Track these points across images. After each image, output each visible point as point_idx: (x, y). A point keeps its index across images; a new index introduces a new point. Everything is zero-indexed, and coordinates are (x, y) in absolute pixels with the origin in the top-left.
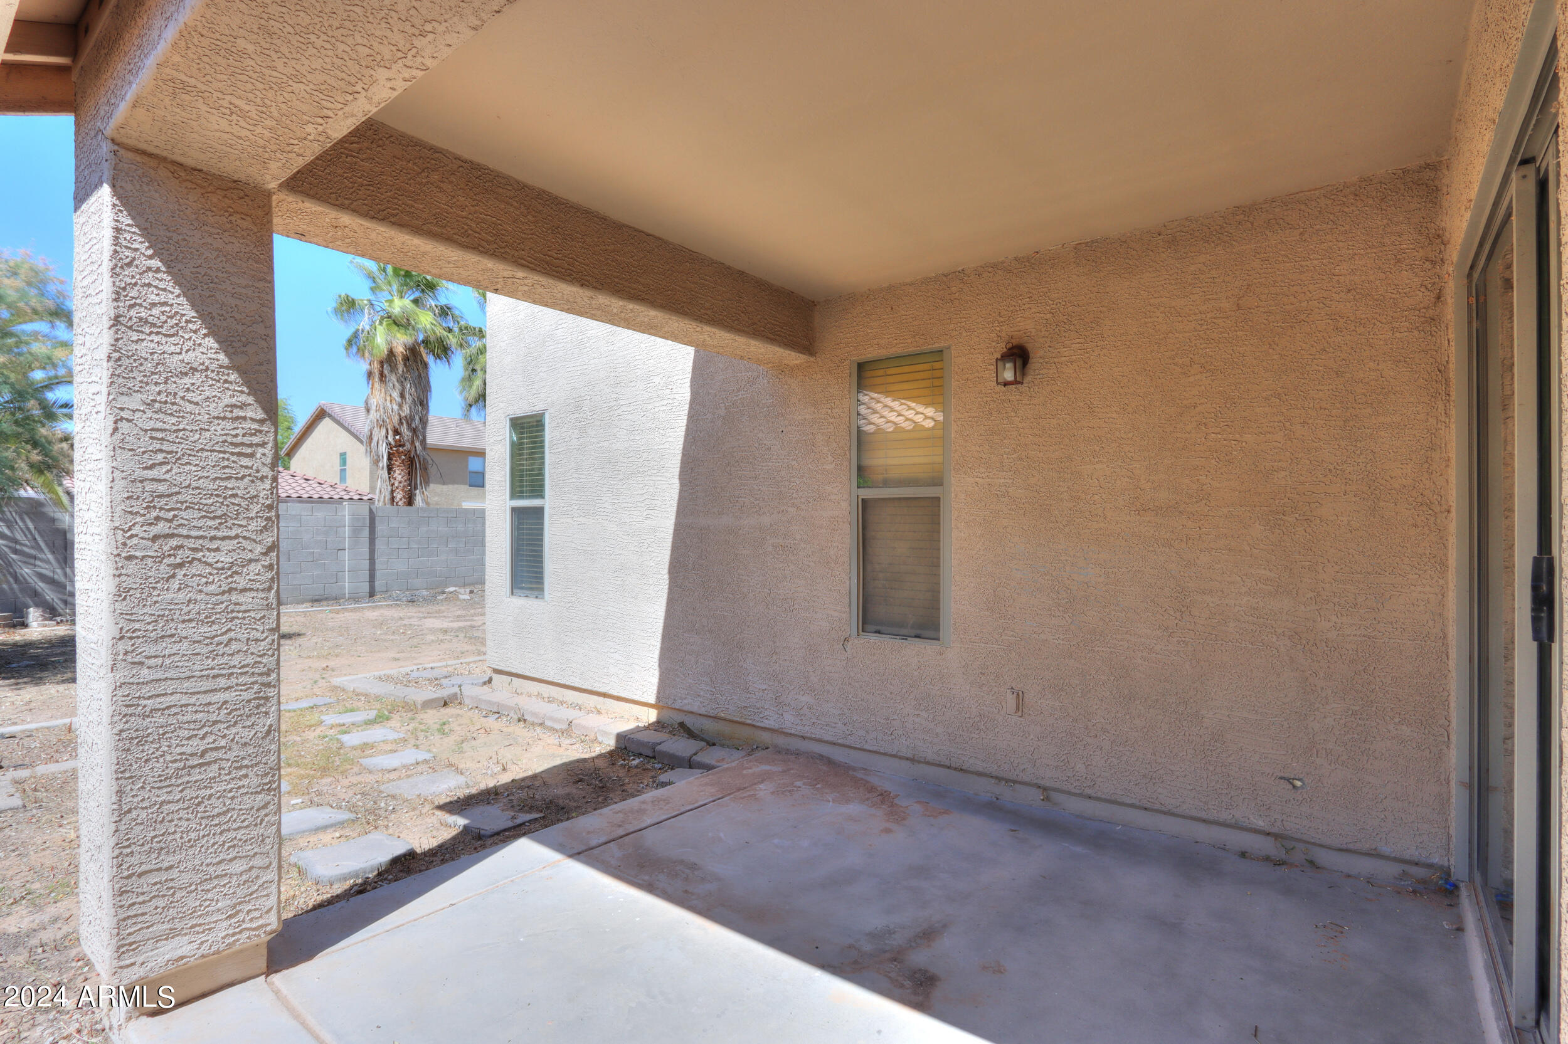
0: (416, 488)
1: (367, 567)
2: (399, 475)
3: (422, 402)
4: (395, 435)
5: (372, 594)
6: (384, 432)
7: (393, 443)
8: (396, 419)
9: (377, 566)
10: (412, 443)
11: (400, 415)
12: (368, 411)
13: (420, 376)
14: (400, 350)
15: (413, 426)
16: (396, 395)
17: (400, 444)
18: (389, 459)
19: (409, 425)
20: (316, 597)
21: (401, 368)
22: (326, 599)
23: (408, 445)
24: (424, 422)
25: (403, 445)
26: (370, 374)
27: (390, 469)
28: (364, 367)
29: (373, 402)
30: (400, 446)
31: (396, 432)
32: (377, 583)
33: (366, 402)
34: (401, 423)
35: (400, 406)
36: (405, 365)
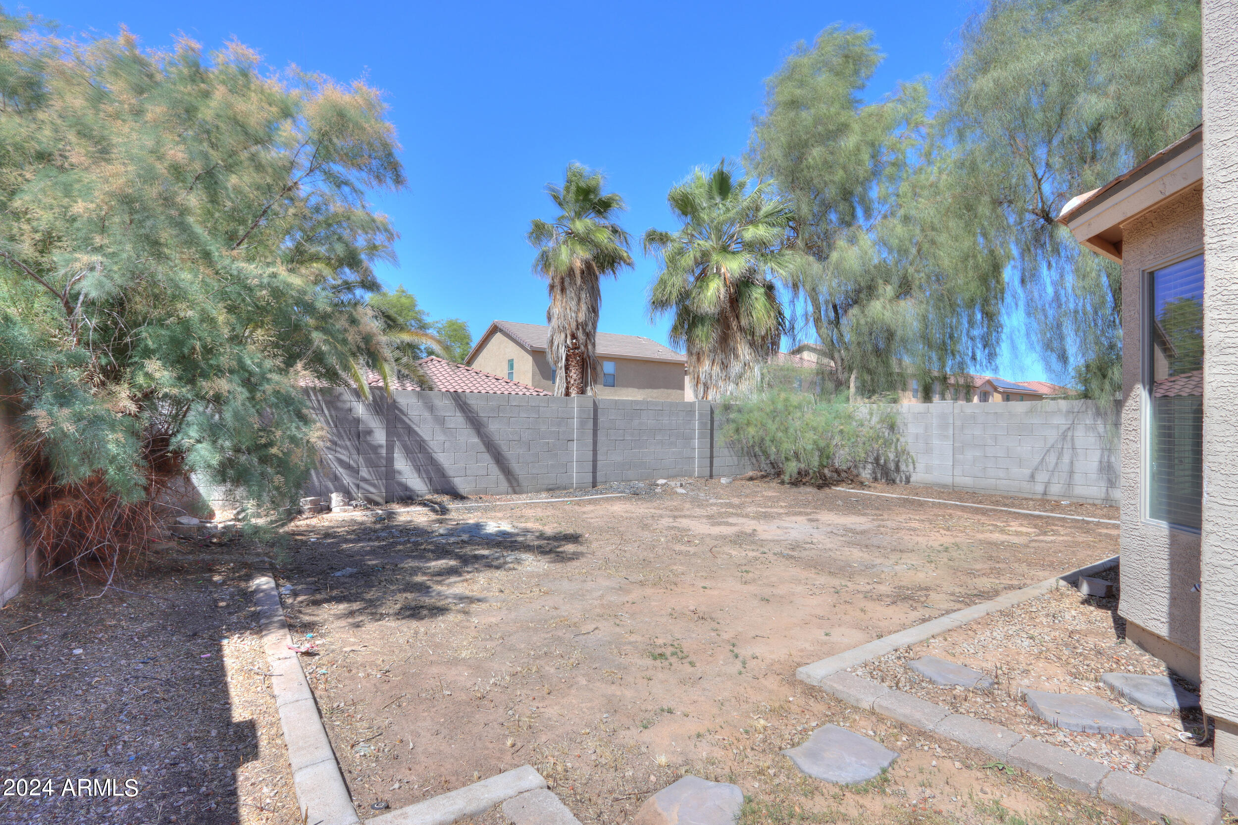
0: (586, 386)
1: (591, 459)
2: (574, 374)
3: (594, 310)
4: (572, 339)
5: (594, 485)
6: (563, 336)
7: (571, 346)
8: (574, 325)
9: (599, 457)
10: (586, 346)
11: (577, 321)
12: (549, 319)
13: (593, 287)
14: (578, 264)
15: (587, 331)
16: (573, 303)
17: (576, 347)
18: (567, 360)
19: (584, 330)
20: (550, 487)
21: (579, 281)
22: (558, 488)
23: (582, 347)
24: (595, 327)
25: (578, 348)
26: (552, 287)
27: (567, 368)
28: (548, 281)
29: (556, 311)
30: (576, 348)
31: (574, 336)
32: (598, 474)
33: (549, 313)
34: (578, 328)
35: (577, 313)
36: (582, 278)
